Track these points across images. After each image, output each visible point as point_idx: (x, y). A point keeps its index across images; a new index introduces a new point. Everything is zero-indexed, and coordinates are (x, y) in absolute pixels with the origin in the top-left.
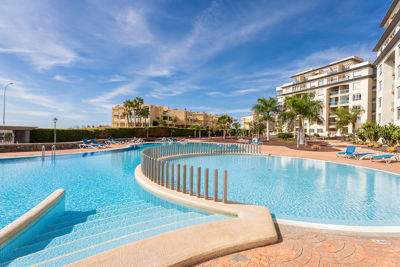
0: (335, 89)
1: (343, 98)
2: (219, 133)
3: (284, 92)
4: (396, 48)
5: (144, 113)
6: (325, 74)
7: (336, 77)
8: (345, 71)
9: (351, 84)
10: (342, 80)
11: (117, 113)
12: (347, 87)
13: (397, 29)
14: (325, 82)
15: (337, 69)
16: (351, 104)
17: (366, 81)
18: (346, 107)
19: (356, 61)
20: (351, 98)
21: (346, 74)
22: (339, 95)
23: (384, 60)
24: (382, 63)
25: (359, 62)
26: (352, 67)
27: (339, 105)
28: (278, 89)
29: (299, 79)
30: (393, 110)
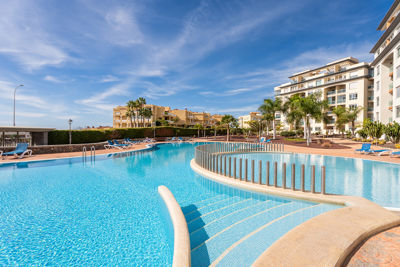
0: (332, 89)
1: (340, 97)
2: (222, 133)
3: (283, 91)
4: (394, 51)
5: (147, 113)
6: (323, 75)
7: (334, 77)
8: (341, 71)
9: (347, 84)
10: (339, 80)
11: (118, 114)
12: (343, 87)
13: (396, 33)
14: (323, 82)
15: (334, 69)
16: (348, 103)
17: (362, 81)
18: (344, 106)
19: (352, 61)
20: (347, 97)
21: (343, 75)
22: (336, 94)
23: (382, 61)
24: (380, 64)
25: (355, 63)
26: (348, 68)
27: (336, 104)
28: (276, 88)
29: (297, 79)
30: (391, 109)
